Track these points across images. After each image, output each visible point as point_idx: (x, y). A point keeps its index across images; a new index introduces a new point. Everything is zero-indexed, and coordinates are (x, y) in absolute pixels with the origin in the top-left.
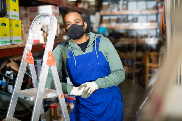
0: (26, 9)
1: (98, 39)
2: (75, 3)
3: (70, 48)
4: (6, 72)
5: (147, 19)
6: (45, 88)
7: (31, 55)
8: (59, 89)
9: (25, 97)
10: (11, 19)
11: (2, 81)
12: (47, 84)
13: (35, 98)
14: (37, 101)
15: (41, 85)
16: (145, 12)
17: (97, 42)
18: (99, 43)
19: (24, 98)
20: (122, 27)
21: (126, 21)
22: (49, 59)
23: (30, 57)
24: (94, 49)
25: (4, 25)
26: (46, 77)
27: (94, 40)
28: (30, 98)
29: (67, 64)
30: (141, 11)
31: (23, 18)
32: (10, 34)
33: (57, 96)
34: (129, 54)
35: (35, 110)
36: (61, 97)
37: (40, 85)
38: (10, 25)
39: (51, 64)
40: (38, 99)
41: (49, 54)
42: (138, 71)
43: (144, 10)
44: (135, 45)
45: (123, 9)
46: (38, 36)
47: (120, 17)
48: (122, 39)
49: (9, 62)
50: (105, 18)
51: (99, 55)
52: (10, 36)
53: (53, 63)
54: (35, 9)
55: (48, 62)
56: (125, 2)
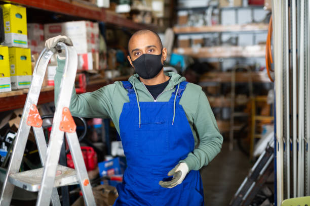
0: (43, 28)
1: (183, 85)
2: (129, 15)
5: (254, 38)
8: (81, 171)
9: (24, 185)
10: (13, 47)
11: (2, 151)
13: (40, 187)
14: (43, 192)
15: (50, 164)
16: (250, 28)
19: (22, 187)
21: (218, 42)
22: (64, 120)
24: (172, 98)
25: (1, 58)
27: (176, 84)
28: (31, 187)
30: (243, 26)
31: (37, 42)
32: (12, 72)
33: (78, 182)
36: (85, 185)
39: (68, 129)
40: (44, 188)
41: (64, 113)
42: (238, 128)
43: (248, 24)
44: (233, 84)
45: (213, 23)
47: (207, 36)
50: (182, 38)
52: (11, 76)
53: (71, 126)
54: (58, 28)
55: (62, 126)
56: (216, 11)
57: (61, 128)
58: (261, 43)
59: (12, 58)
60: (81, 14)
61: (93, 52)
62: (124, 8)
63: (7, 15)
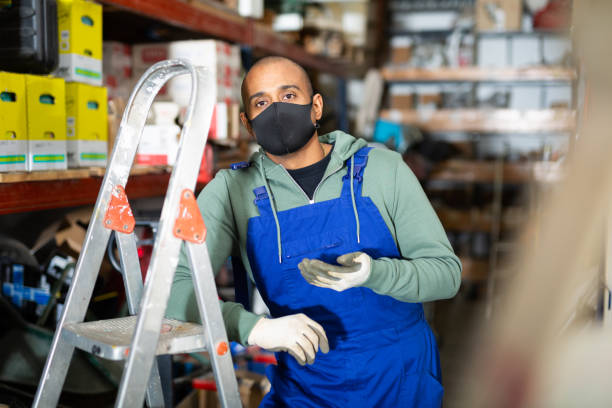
0: (129, 53)
1: (361, 156)
2: (298, 36)
3: (260, 182)
4: (50, 261)
5: (543, 96)
6: (165, 317)
7: (124, 204)
8: (213, 324)
9: (95, 347)
10: (72, 82)
11: (39, 292)
12: (171, 303)
13: (129, 351)
14: (135, 361)
15: (151, 305)
17: (356, 165)
18: (366, 170)
19: (90, 350)
20: (454, 124)
21: (470, 101)
22: (184, 215)
23: (122, 211)
24: (346, 188)
25: (49, 100)
26: (169, 280)
27: (347, 157)
28: (110, 352)
29: (248, 236)
30: (522, 70)
31: (118, 80)
32: (70, 132)
33: (205, 348)
34: (476, 216)
35: (127, 393)
36: (221, 353)
37: (146, 306)
38: (70, 102)
39: (191, 234)
40: (138, 354)
41: (183, 201)
43: (532, 66)
44: (498, 186)
45: (462, 63)
46: (163, 141)
47: (449, 88)
48: (455, 164)
49: (65, 226)
50: (398, 91)
51: (364, 210)
52: (68, 139)
53: (196, 230)
54: (161, 54)
55: (177, 229)
56: (469, 40)
57: (177, 232)
58: (557, 106)
59: (70, 105)
60: (208, 27)
61: (229, 103)
62: (289, 22)
63: (64, 18)
